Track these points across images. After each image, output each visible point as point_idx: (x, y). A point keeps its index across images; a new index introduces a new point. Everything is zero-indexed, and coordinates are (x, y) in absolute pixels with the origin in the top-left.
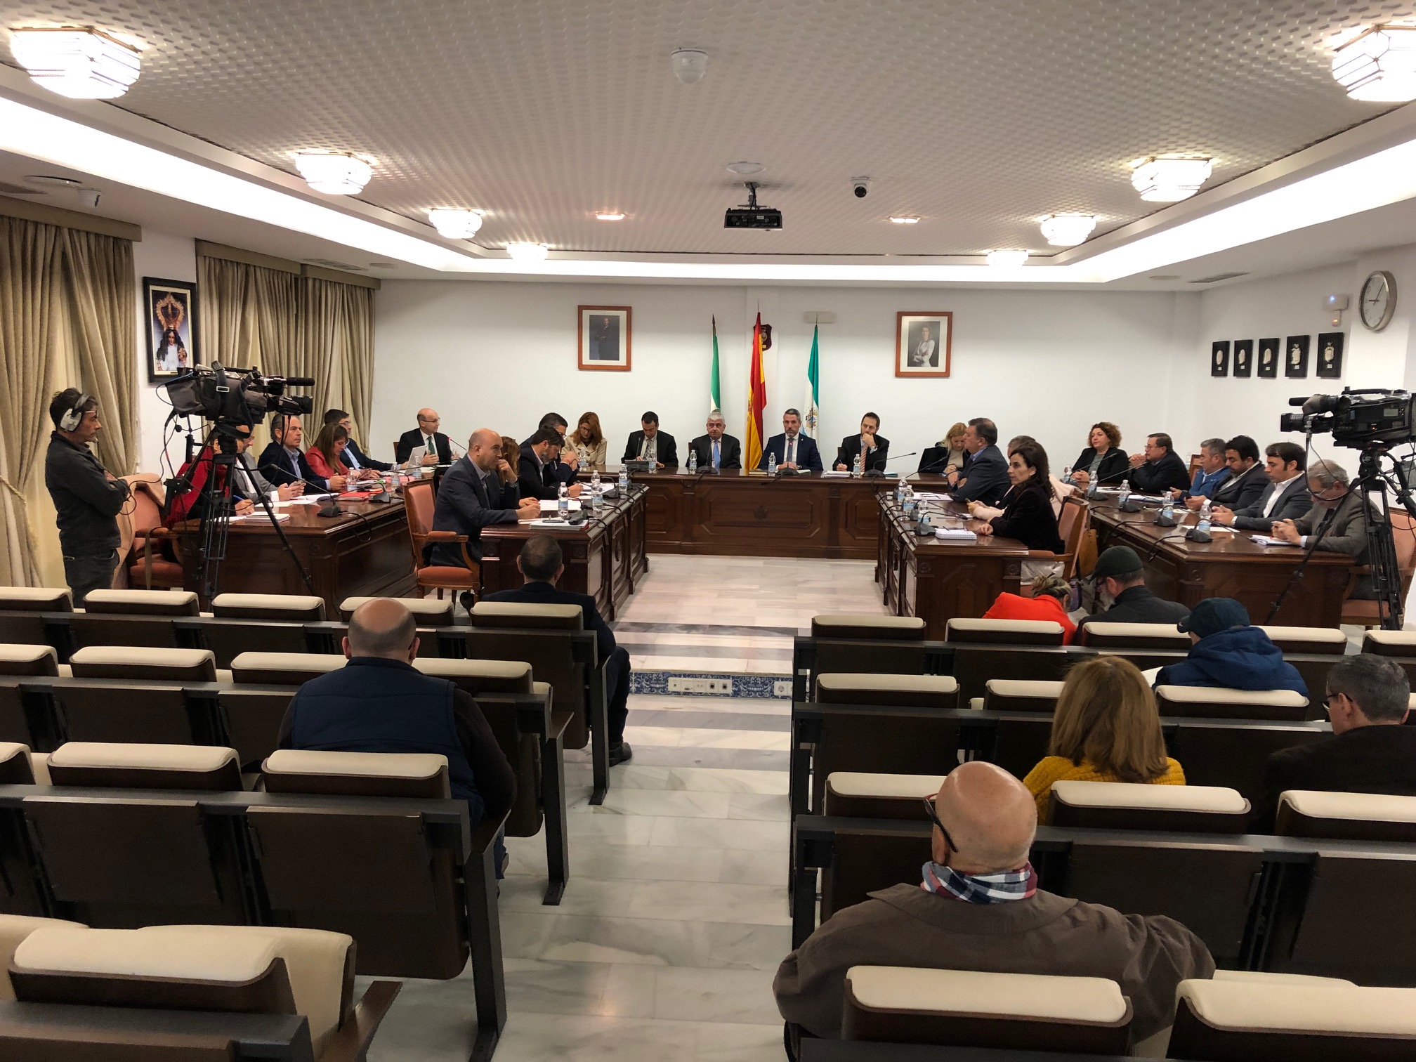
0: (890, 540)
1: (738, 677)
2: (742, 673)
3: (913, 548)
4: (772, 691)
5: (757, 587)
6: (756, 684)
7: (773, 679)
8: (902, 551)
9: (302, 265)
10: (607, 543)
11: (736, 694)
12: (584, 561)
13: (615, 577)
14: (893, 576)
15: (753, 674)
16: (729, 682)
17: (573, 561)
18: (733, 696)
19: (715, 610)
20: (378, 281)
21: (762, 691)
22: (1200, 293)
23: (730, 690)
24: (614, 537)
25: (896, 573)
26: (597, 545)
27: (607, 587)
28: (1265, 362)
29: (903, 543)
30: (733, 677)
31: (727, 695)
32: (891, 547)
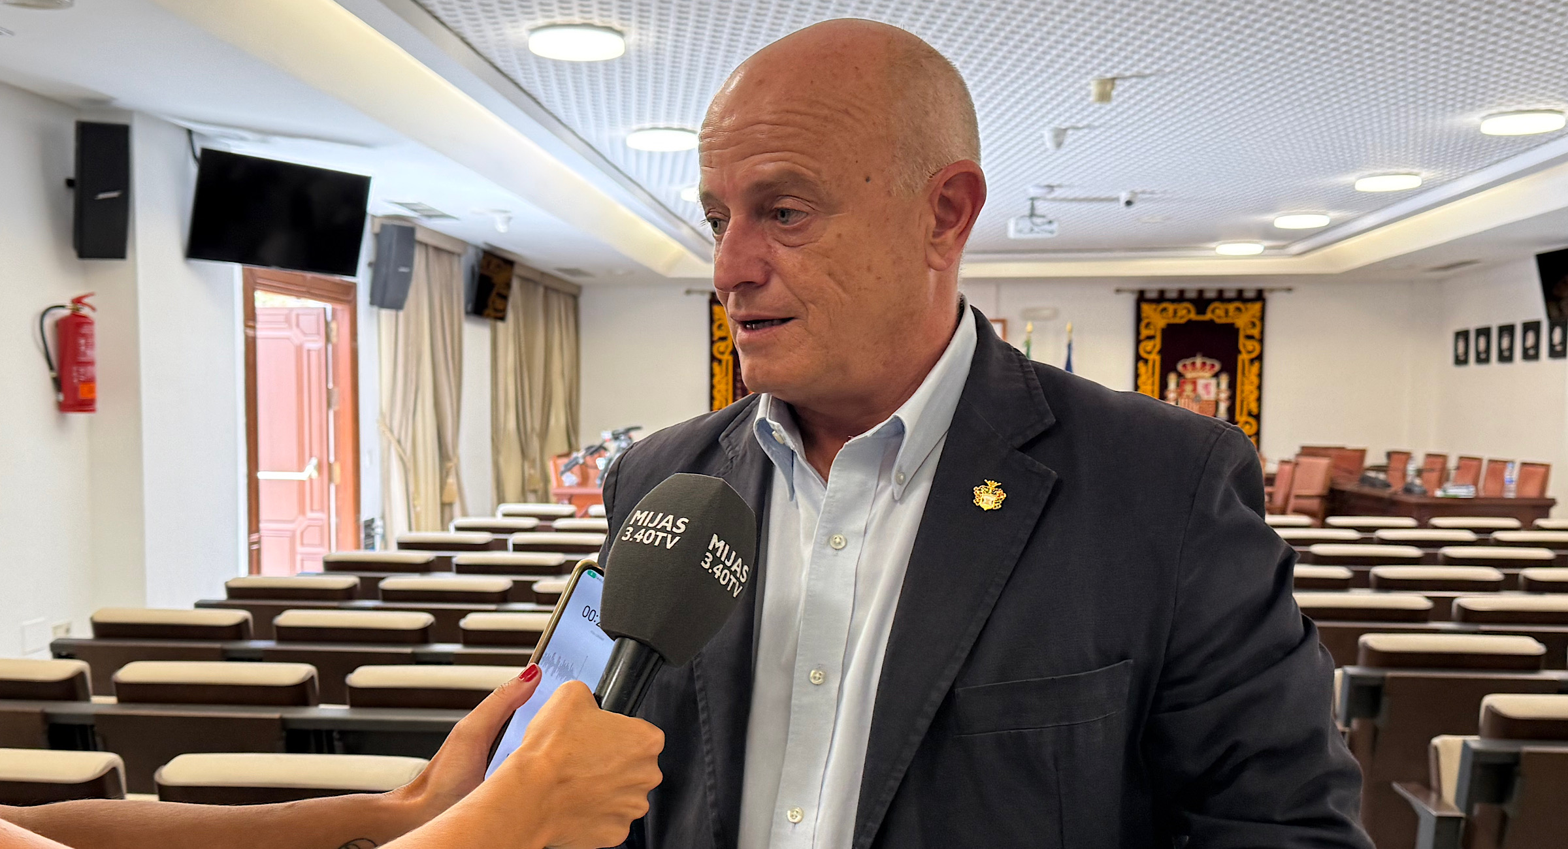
20: (580, 289)
22: (1440, 281)
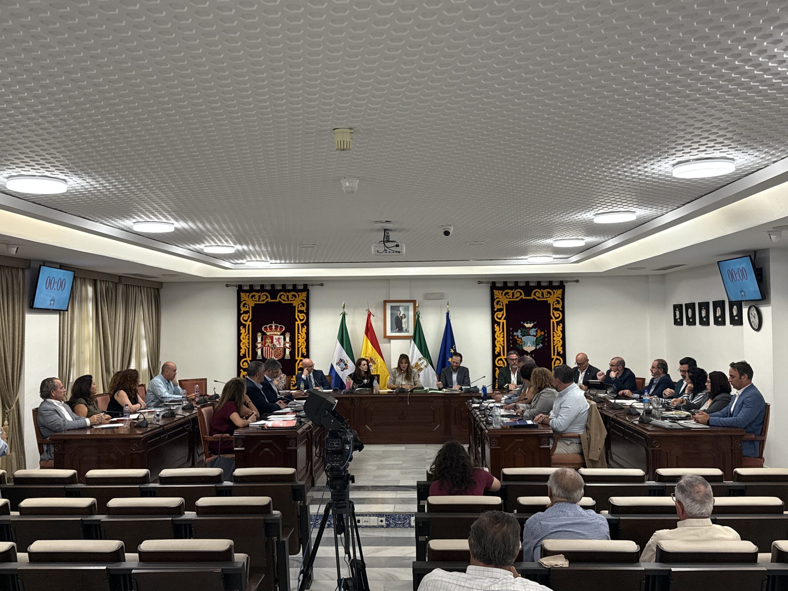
0: (475, 429)
1: (389, 515)
2: (391, 513)
3: (487, 431)
4: (410, 523)
5: (401, 462)
6: (400, 519)
7: (410, 515)
8: (481, 434)
9: (120, 276)
10: (310, 438)
11: (388, 526)
12: (295, 448)
13: (315, 459)
14: (478, 451)
15: (398, 512)
16: (384, 519)
17: (288, 448)
18: (386, 527)
19: (375, 477)
20: (161, 283)
21: (403, 523)
23: (384, 523)
24: (314, 434)
25: (480, 449)
26: (302, 439)
27: (310, 465)
28: (717, 315)
29: (482, 430)
30: (386, 515)
31: (382, 526)
32: (476, 432)
